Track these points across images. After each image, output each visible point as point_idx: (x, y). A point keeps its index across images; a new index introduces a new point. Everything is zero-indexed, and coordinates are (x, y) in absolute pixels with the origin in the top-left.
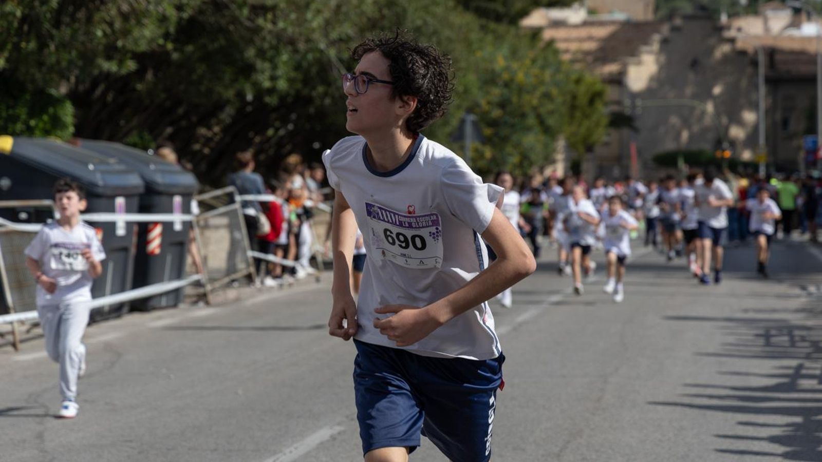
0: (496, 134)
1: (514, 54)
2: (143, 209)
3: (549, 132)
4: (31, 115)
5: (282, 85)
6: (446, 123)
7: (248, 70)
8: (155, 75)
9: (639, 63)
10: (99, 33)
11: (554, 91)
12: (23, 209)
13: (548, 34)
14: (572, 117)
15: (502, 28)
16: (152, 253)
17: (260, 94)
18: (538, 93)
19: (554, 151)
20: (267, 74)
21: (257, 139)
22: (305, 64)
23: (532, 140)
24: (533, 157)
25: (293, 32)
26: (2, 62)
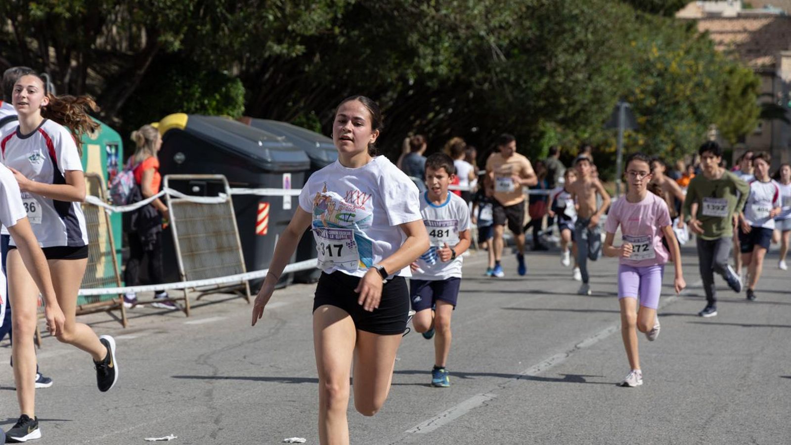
0: (649, 122)
1: (669, 43)
3: (702, 121)
4: (204, 95)
5: (443, 70)
6: (601, 110)
7: (410, 54)
8: (321, 58)
10: (271, 18)
11: (708, 82)
12: (197, 182)
13: (702, 27)
14: (725, 107)
15: (657, 19)
17: (422, 78)
18: (691, 84)
20: (429, 59)
21: (418, 122)
22: (466, 50)
23: (685, 128)
24: (686, 146)
25: (455, 19)
26: (177, 45)
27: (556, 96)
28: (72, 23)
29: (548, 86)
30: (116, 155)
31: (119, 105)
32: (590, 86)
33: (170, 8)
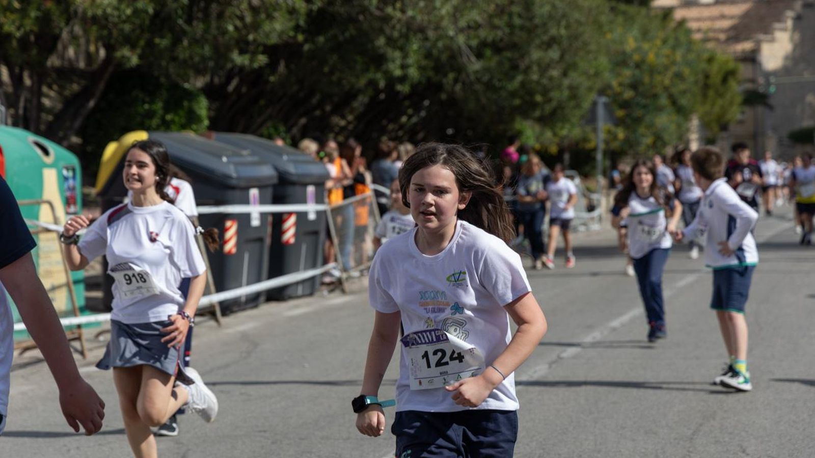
0: (628, 115)
1: (645, 34)
2: (278, 199)
3: (682, 112)
4: (167, 110)
5: (413, 72)
6: (578, 106)
7: (379, 60)
8: (287, 66)
9: (773, 40)
10: (231, 28)
11: (686, 71)
13: (679, 14)
14: (705, 96)
15: (632, 9)
16: (287, 242)
17: (392, 81)
18: (670, 74)
19: (688, 130)
20: (398, 62)
21: (391, 127)
22: (435, 52)
23: (665, 120)
24: (666, 137)
25: (423, 20)
26: (134, 60)
27: (531, 94)
28: (24, 42)
29: (523, 84)
30: (74, 177)
31: (78, 123)
32: (566, 82)
33: (124, 22)
